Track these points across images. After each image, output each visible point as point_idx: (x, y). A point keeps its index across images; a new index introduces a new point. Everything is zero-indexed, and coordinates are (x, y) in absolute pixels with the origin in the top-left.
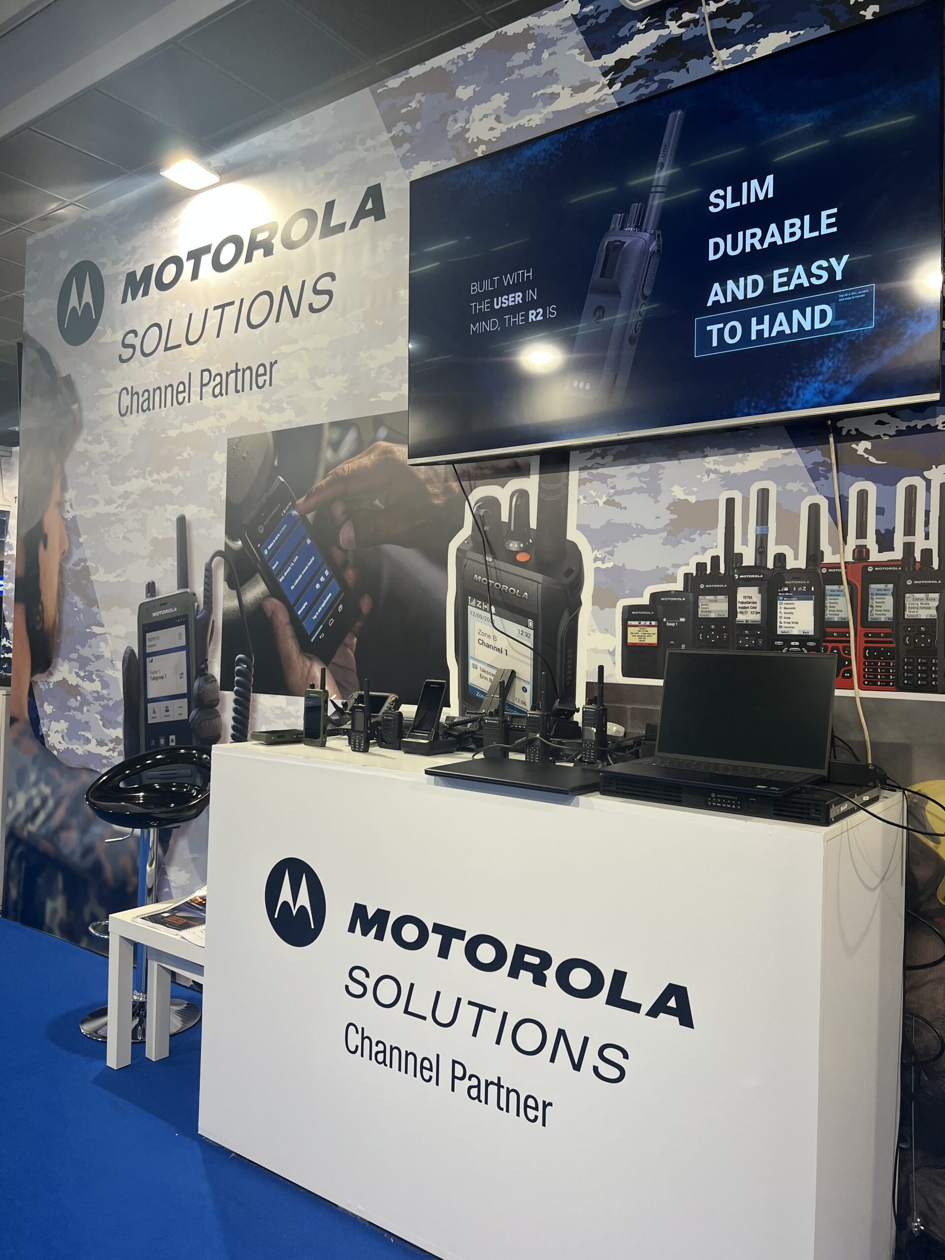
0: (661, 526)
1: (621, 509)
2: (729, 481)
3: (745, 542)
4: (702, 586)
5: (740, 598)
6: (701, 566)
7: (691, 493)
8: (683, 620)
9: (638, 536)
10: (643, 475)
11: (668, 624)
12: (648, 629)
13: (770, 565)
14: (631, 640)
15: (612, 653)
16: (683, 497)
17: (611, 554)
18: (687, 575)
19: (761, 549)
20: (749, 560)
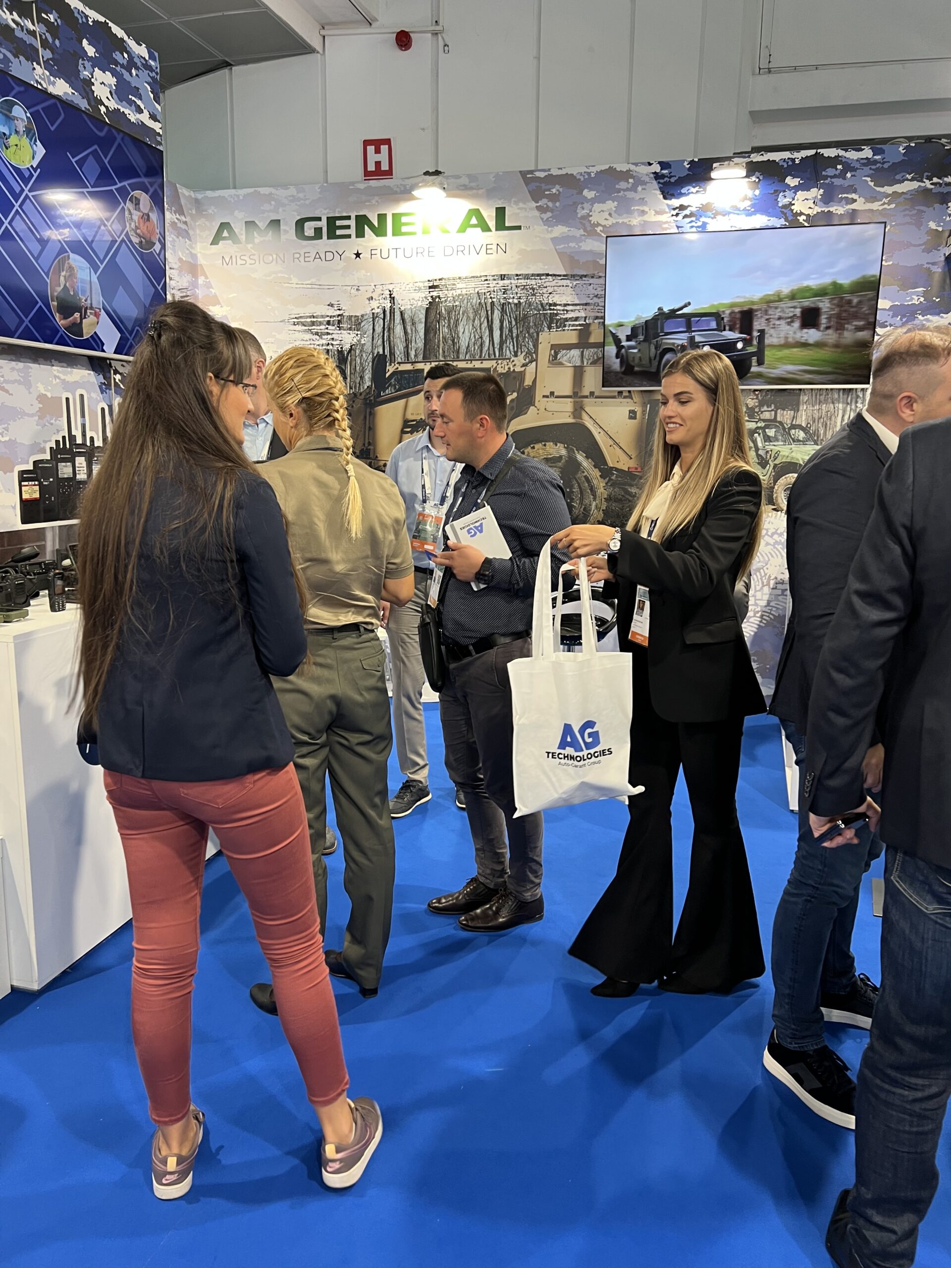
0: (34, 412)
1: (10, 394)
2: (67, 386)
3: (76, 429)
4: (59, 456)
5: (77, 465)
6: (57, 442)
7: (47, 390)
8: (51, 480)
9: (22, 418)
10: (18, 370)
11: (45, 483)
12: (34, 487)
13: (88, 444)
14: (25, 496)
15: (14, 508)
16: (44, 393)
17: (7, 429)
18: (51, 448)
19: (84, 435)
20: (79, 441)
